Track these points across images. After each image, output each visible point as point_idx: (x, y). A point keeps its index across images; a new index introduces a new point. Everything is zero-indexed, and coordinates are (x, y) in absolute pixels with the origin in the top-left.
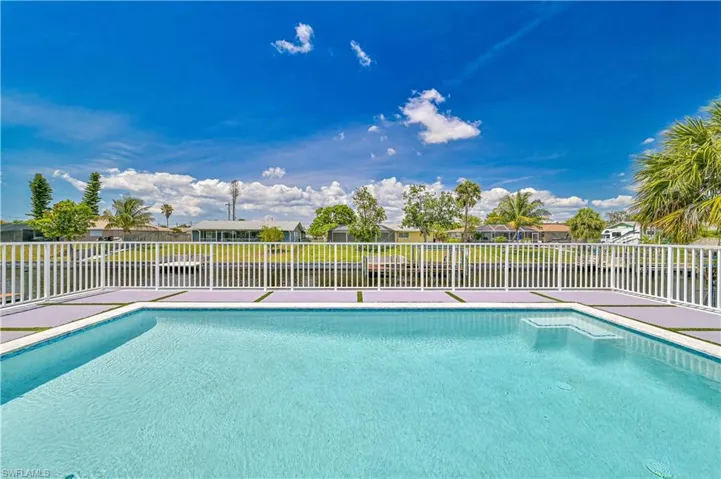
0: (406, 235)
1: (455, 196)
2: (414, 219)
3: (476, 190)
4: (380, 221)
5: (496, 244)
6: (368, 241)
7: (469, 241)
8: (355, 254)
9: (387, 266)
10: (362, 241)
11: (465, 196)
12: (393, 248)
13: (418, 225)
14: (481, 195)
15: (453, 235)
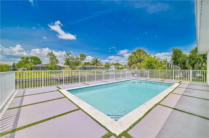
0: (64, 68)
1: (79, 57)
2: (68, 63)
3: (85, 56)
4: (57, 63)
5: (90, 70)
6: (54, 70)
7: (83, 70)
8: (49, 74)
9: (67, 77)
10: (51, 70)
11: (82, 57)
12: (61, 72)
13: (68, 65)
14: (86, 57)
15: (77, 68)
